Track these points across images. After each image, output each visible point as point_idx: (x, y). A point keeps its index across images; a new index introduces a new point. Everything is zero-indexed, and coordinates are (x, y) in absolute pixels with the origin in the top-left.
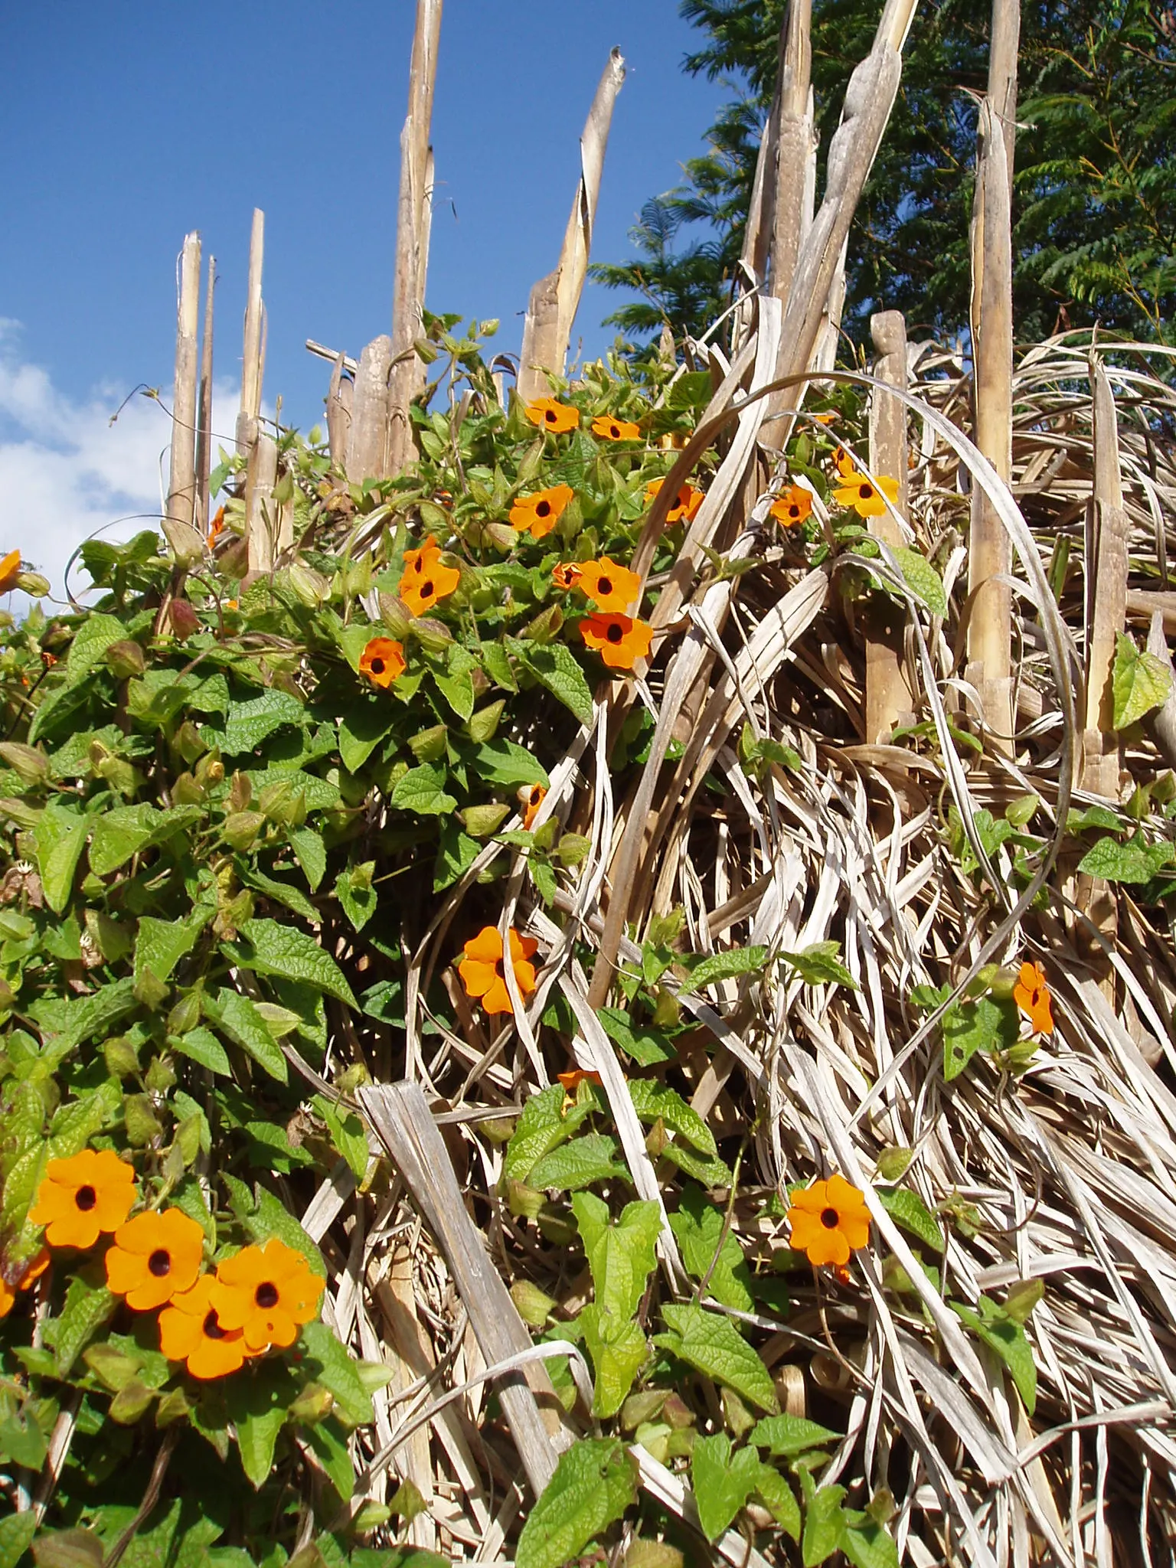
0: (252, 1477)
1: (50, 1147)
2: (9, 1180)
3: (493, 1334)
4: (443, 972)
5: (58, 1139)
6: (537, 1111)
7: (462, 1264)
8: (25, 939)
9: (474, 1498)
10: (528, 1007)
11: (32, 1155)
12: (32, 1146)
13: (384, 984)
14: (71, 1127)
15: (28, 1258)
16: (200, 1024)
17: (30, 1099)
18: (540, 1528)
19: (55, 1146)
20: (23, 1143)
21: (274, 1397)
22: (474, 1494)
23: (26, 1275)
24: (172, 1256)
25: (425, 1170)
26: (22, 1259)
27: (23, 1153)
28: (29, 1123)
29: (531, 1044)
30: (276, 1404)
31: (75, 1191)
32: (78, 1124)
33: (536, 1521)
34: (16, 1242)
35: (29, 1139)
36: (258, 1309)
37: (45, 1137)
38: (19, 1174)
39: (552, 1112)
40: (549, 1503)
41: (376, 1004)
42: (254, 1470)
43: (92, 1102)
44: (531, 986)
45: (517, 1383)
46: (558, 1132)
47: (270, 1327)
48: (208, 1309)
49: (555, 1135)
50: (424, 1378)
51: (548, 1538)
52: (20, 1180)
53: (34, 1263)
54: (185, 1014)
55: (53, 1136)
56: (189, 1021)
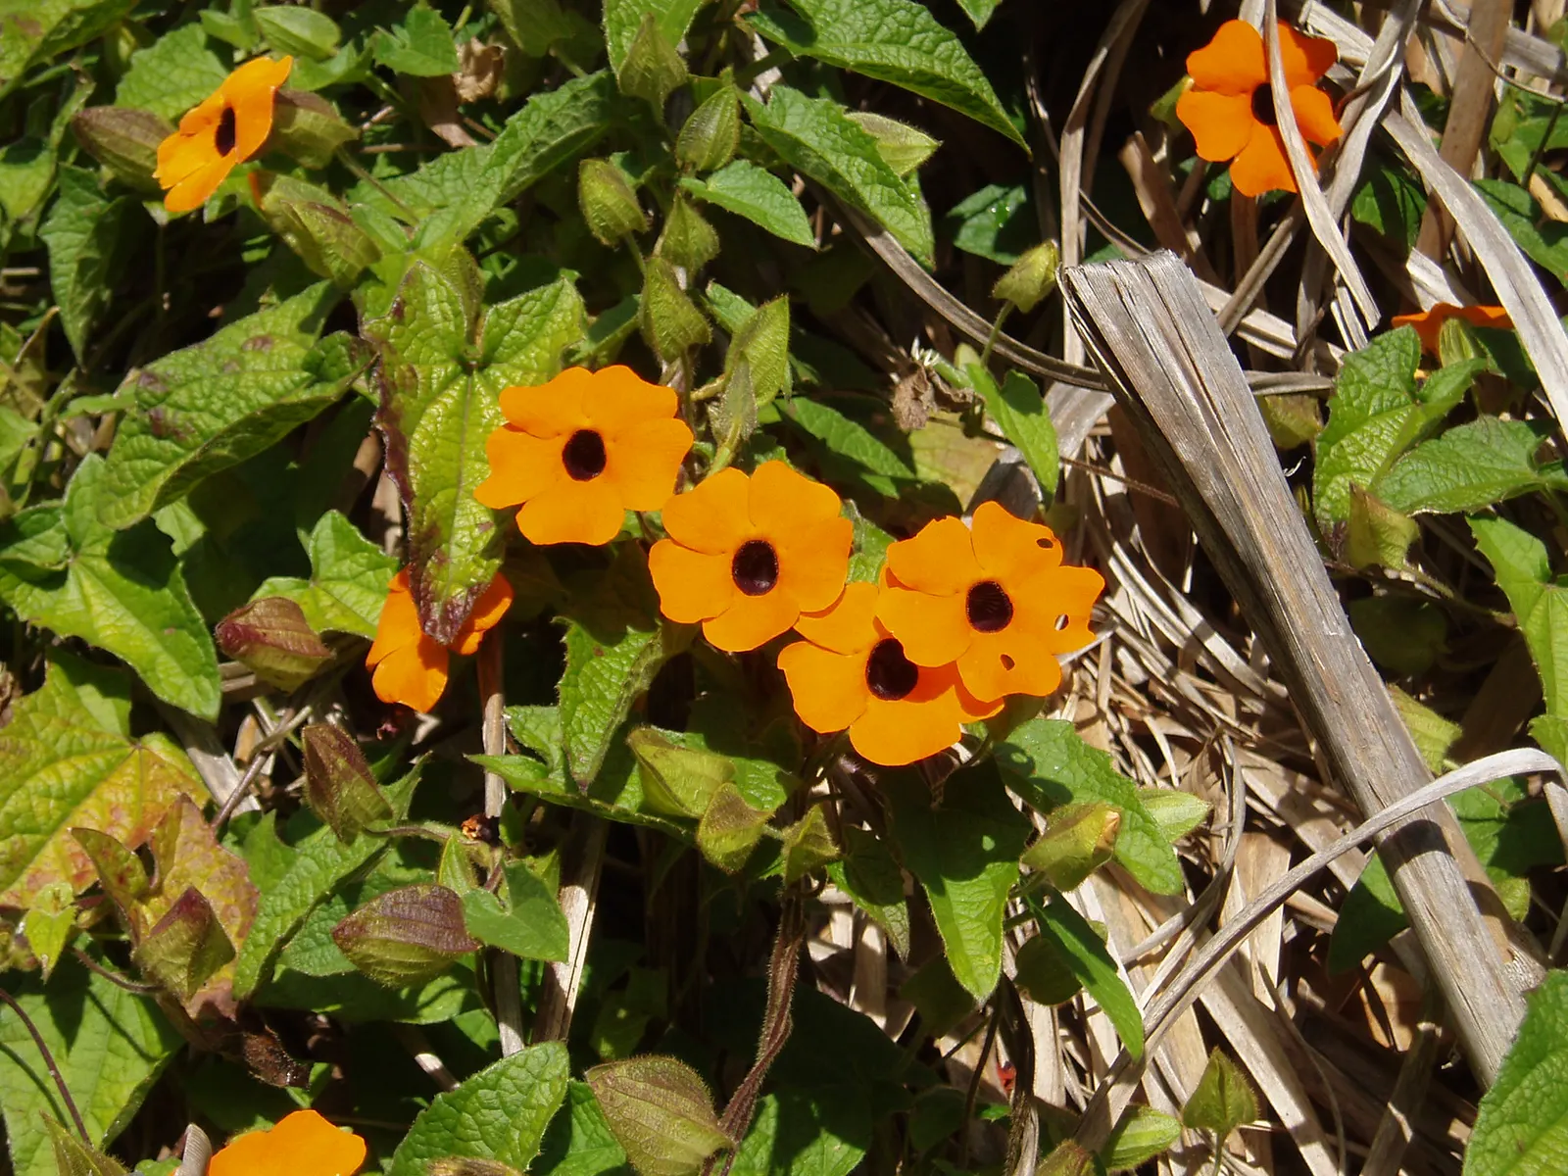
0: (967, 985)
1: (479, 387)
2: (414, 446)
3: (1377, 750)
4: (1121, 145)
5: (494, 372)
6: (1363, 381)
7: (1303, 610)
8: (329, 57)
9: (1308, 1141)
10: (1326, 180)
11: (449, 401)
12: (447, 384)
13: (992, 191)
14: (520, 347)
15: (471, 590)
16: (738, 156)
17: (432, 295)
18: (1504, 1131)
19: (492, 387)
20: (429, 378)
21: (988, 843)
22: (1305, 1134)
23: (467, 629)
24: (781, 552)
25: (1213, 427)
26: (459, 593)
27: (432, 399)
28: (435, 342)
29: (1336, 245)
30: (995, 856)
31: (561, 442)
32: (532, 339)
33: (1495, 1117)
34: (443, 561)
35: (439, 373)
36: (975, 633)
37: (467, 369)
38: (427, 435)
39: (1395, 383)
40: (1516, 1084)
41: (979, 231)
42: (970, 971)
43: (556, 296)
44: (1331, 130)
45: (1432, 847)
46: (1412, 418)
47: (1008, 662)
48: (872, 638)
49: (1405, 428)
50: (1178, 918)
51: (1522, 1150)
52: (434, 447)
53: (483, 599)
54: (711, 131)
55: (483, 366)
56: (719, 145)
